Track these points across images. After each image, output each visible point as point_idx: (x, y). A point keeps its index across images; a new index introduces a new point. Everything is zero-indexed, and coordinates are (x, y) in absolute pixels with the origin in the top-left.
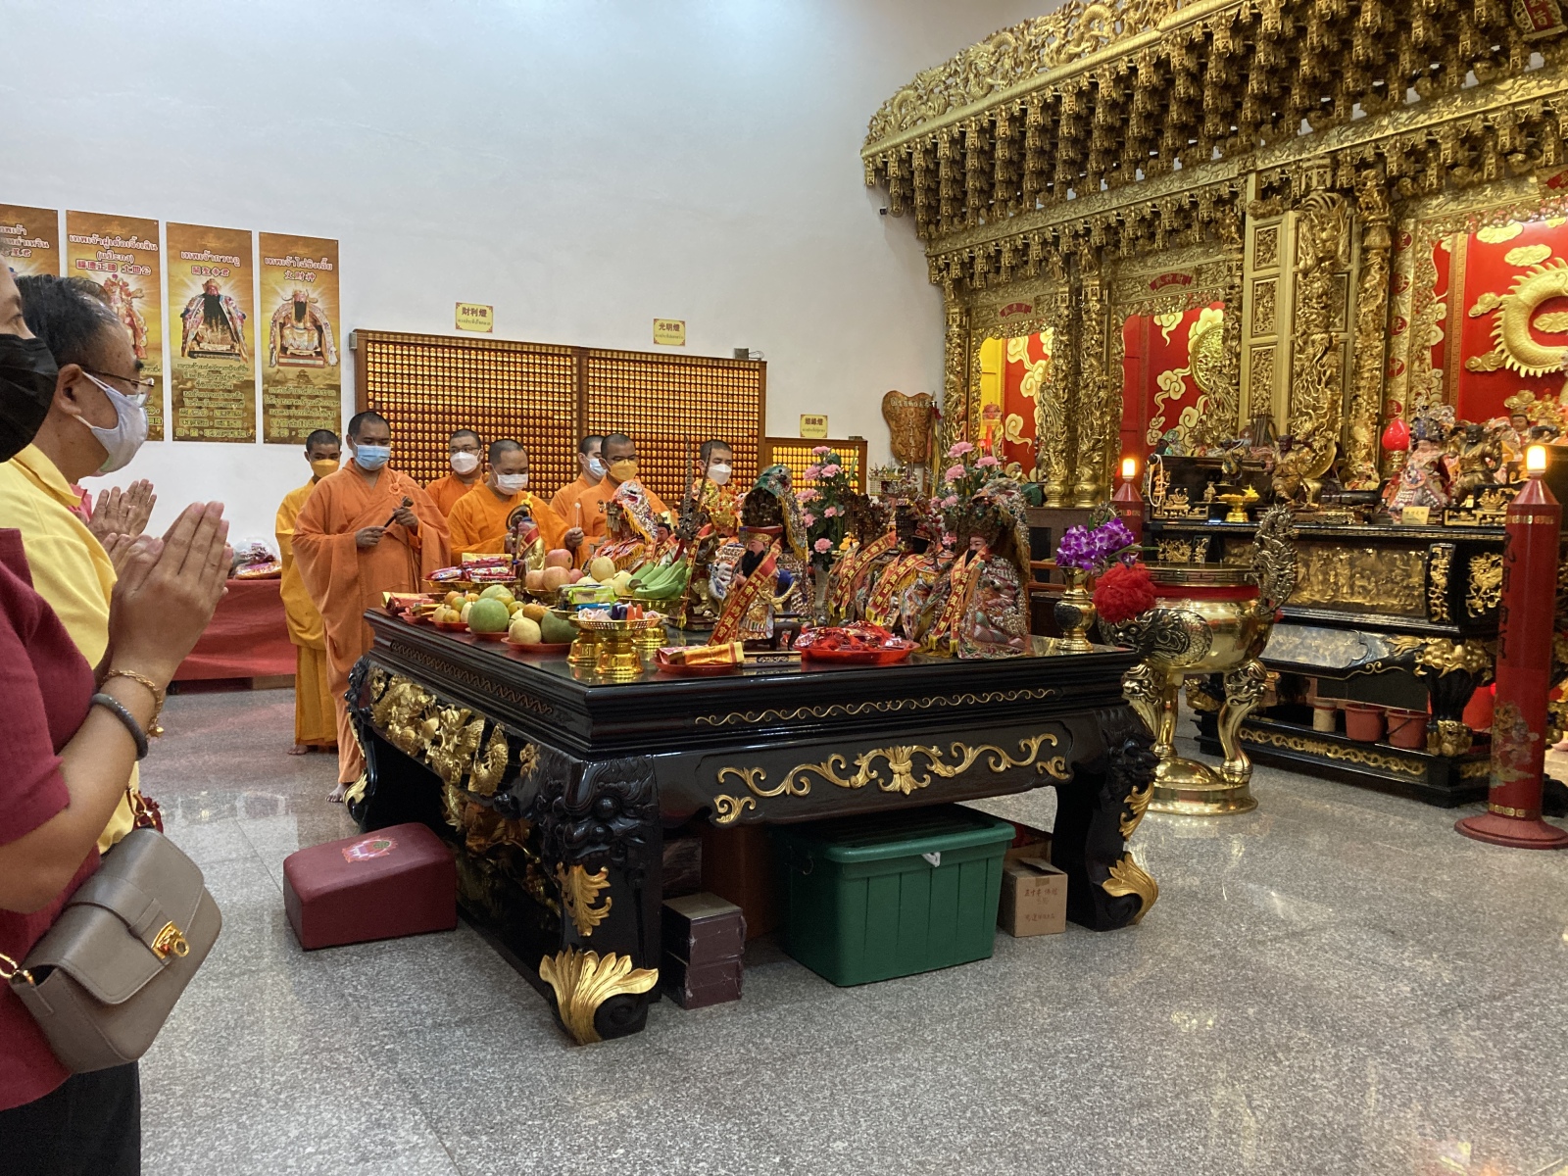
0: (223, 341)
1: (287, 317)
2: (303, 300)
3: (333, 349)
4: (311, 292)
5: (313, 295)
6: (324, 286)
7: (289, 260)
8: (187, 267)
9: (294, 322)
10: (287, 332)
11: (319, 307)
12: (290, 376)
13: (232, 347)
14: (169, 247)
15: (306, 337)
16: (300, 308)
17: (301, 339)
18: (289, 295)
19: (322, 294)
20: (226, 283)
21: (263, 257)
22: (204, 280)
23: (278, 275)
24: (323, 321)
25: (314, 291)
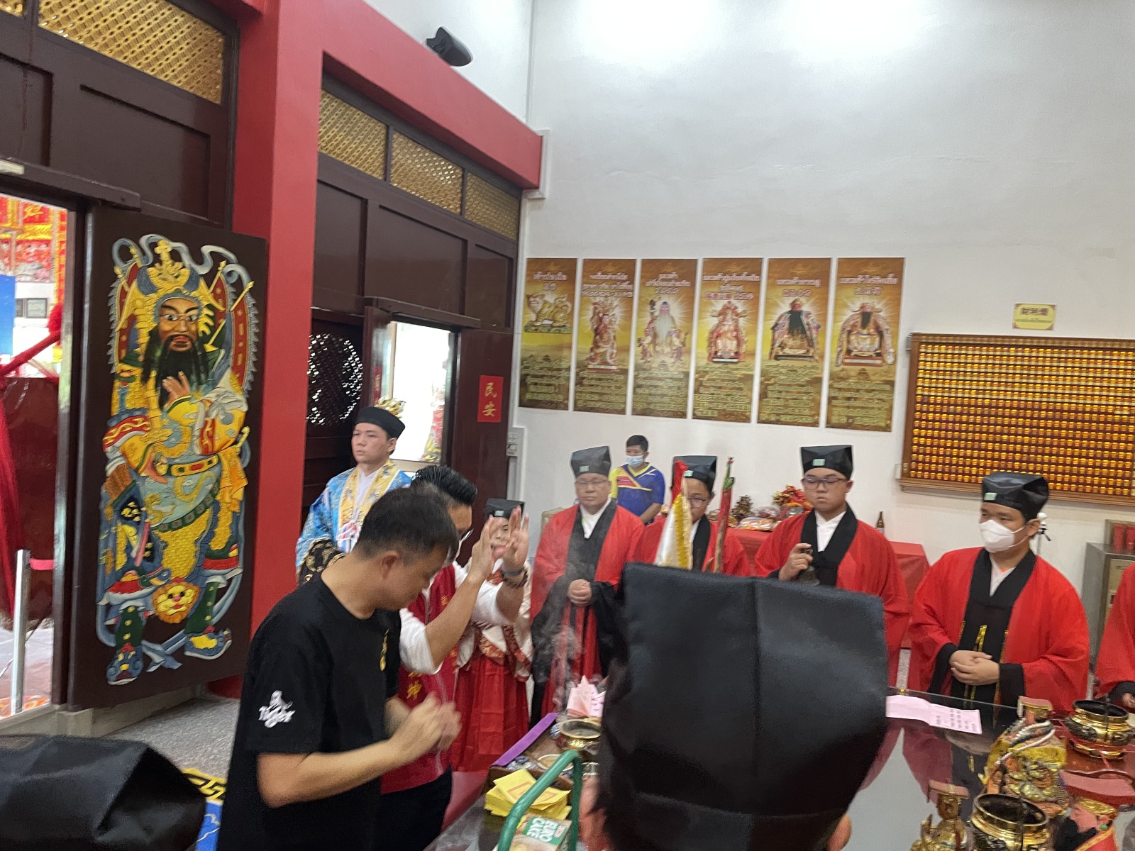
0: (800, 347)
1: (854, 326)
2: (869, 310)
3: (892, 350)
4: (878, 305)
5: (878, 306)
6: (888, 297)
7: (860, 279)
8: (780, 291)
9: (860, 329)
10: (853, 338)
11: (883, 316)
12: (853, 373)
13: (808, 351)
14: (769, 277)
15: (868, 341)
16: (866, 317)
17: (864, 343)
18: (857, 307)
19: (886, 305)
20: (808, 301)
21: (839, 278)
22: (791, 300)
23: (850, 292)
24: (884, 326)
25: (879, 303)
